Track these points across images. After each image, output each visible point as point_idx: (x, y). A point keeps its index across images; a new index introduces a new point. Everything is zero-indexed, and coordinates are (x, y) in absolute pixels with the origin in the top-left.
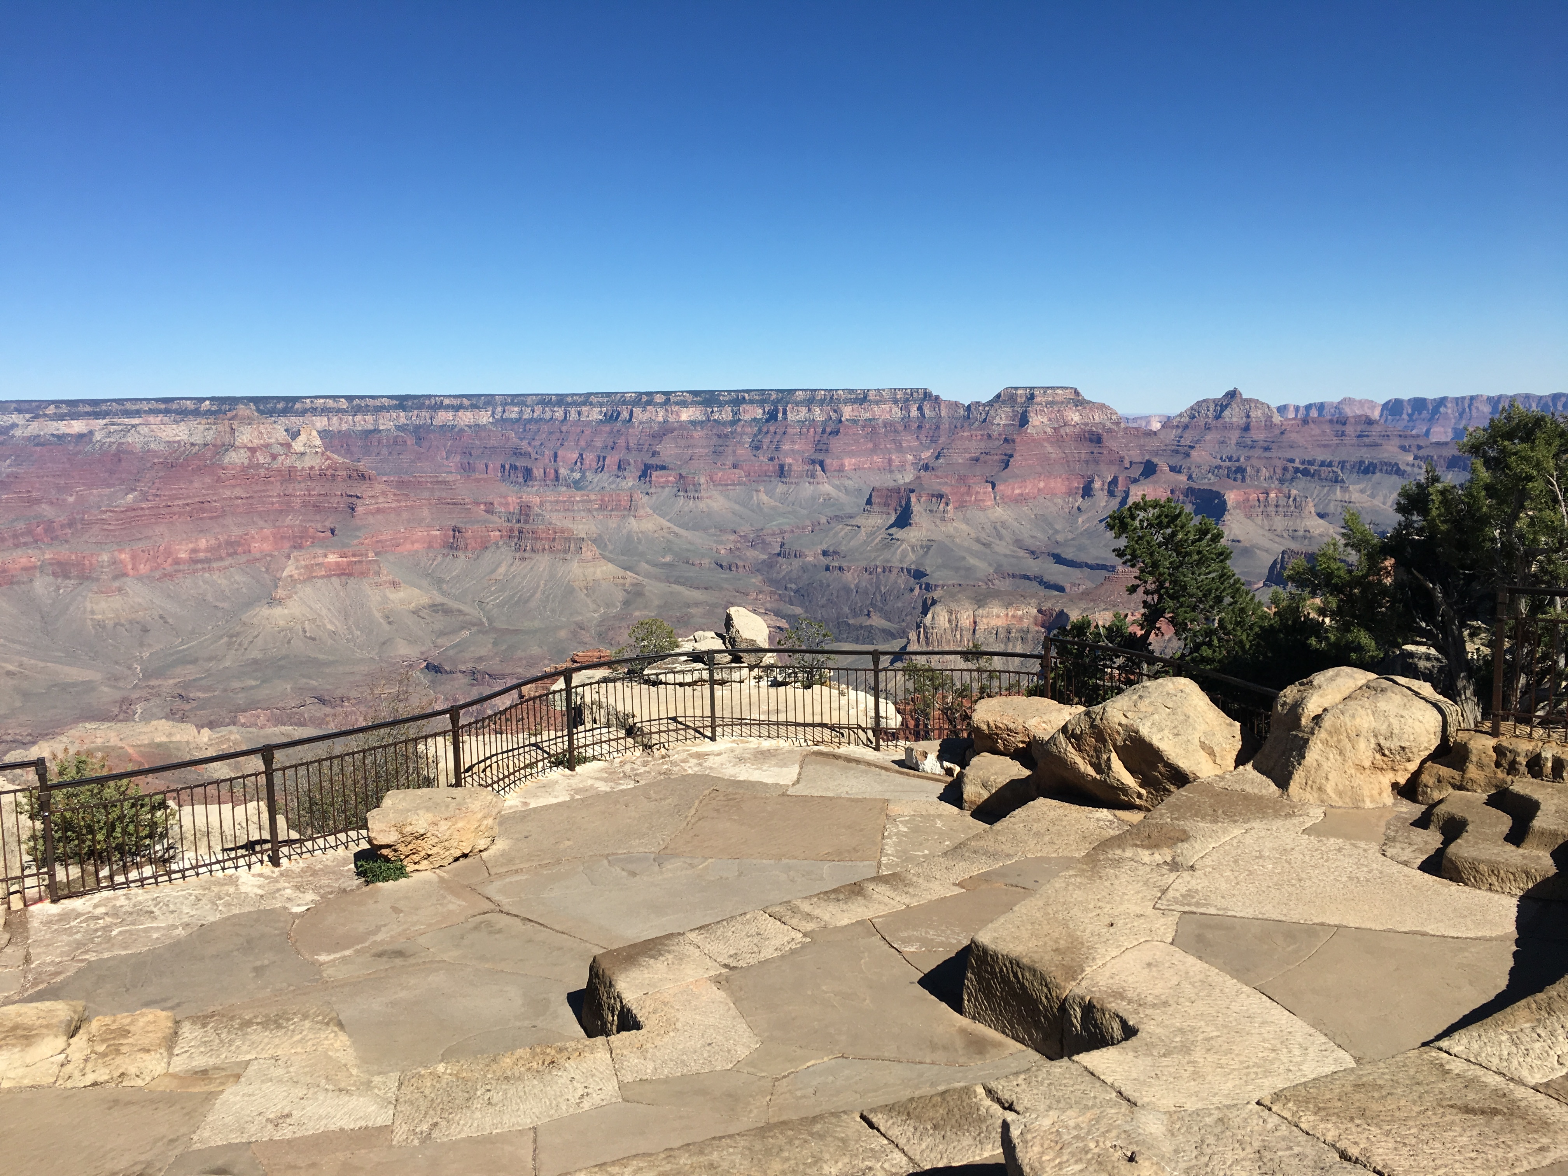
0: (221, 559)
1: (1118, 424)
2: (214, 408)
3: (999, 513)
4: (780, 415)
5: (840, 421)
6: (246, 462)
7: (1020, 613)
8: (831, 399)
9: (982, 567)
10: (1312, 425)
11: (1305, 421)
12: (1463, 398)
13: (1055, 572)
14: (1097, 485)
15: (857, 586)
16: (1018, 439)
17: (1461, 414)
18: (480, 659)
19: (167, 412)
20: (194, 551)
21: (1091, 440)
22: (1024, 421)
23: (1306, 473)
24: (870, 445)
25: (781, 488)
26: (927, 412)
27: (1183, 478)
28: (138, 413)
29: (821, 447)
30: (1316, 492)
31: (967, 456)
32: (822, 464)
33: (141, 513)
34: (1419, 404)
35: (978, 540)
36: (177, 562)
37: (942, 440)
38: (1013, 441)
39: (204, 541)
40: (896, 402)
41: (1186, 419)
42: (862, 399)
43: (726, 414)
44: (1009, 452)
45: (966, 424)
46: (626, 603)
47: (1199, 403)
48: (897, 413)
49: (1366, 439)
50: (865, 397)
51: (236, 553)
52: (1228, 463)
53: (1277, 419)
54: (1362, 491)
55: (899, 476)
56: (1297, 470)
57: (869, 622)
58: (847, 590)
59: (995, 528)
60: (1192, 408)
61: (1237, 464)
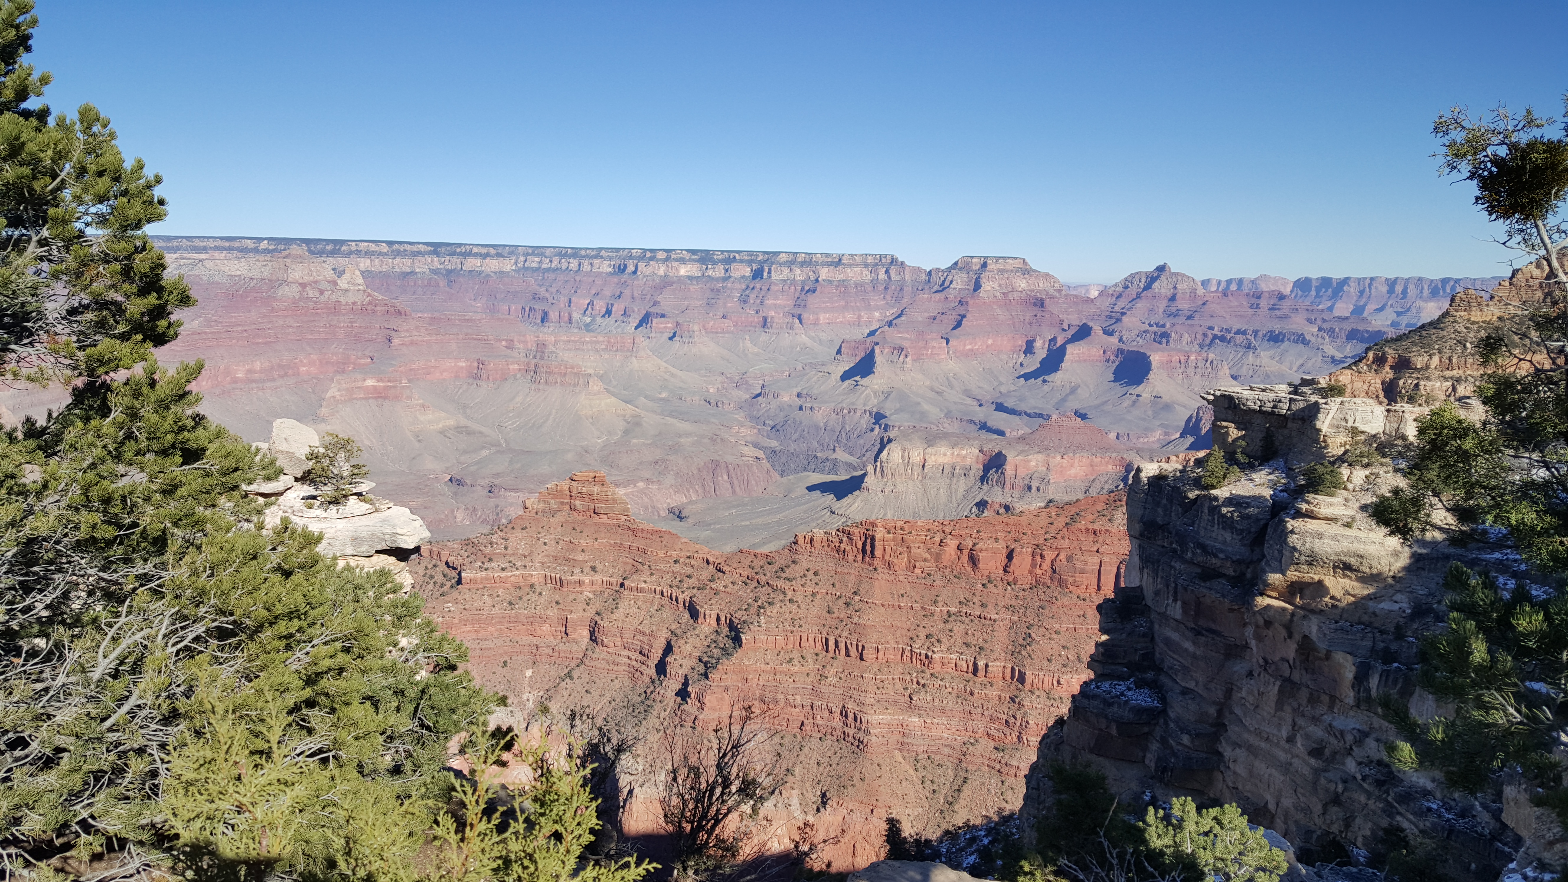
0: (274, 380)
1: (1060, 291)
2: (271, 247)
3: (952, 365)
4: (765, 274)
5: (817, 281)
6: (297, 296)
7: (964, 452)
8: (809, 261)
9: (934, 412)
10: (1230, 297)
11: (1225, 294)
12: (1365, 279)
13: (998, 420)
14: (1038, 344)
15: (826, 425)
16: (971, 302)
17: (1362, 292)
18: (497, 475)
19: (230, 249)
20: (250, 371)
21: (1035, 305)
22: (977, 286)
23: (1222, 339)
24: (843, 303)
25: (764, 337)
26: (893, 273)
27: (1114, 340)
28: (205, 249)
29: (799, 303)
30: (1231, 357)
31: (926, 315)
32: (800, 318)
33: (205, 337)
34: (1326, 282)
35: (932, 389)
36: (235, 381)
37: (905, 301)
38: (967, 303)
39: (258, 363)
40: (866, 265)
41: (1120, 289)
42: (838, 262)
43: (718, 272)
44: (963, 313)
45: (926, 287)
46: (626, 432)
47: (1133, 276)
48: (867, 276)
49: (1277, 312)
50: (840, 260)
51: (286, 375)
52: (1155, 329)
53: (1201, 291)
54: (1272, 358)
56: (1215, 337)
57: (834, 456)
58: (817, 428)
59: (948, 379)
60: (1126, 279)
61: (1163, 330)
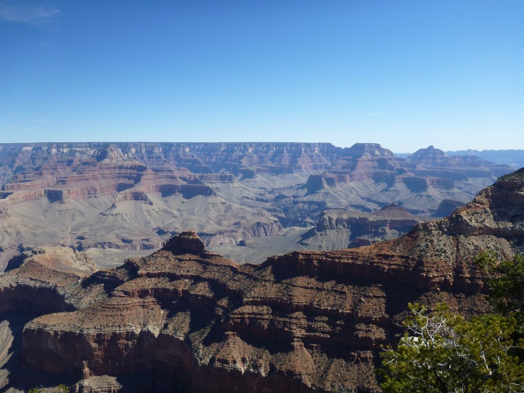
1: (393, 156)
3: (352, 184)
5: (301, 153)
9: (345, 202)
10: (457, 158)
13: (369, 205)
15: (303, 208)
24: (311, 161)
31: (342, 165)
32: (295, 167)
33: (75, 178)
37: (335, 160)
40: (320, 147)
41: (415, 155)
44: (355, 164)
46: (225, 211)
49: (474, 163)
50: (310, 145)
52: (428, 170)
53: (445, 156)
55: (320, 171)
58: (299, 209)
59: (350, 190)
60: (418, 151)
